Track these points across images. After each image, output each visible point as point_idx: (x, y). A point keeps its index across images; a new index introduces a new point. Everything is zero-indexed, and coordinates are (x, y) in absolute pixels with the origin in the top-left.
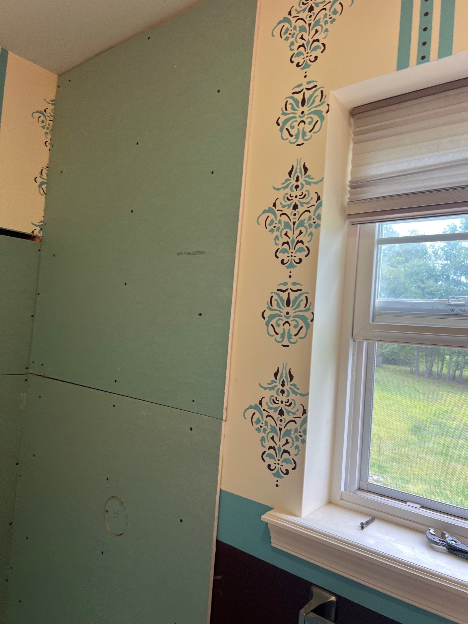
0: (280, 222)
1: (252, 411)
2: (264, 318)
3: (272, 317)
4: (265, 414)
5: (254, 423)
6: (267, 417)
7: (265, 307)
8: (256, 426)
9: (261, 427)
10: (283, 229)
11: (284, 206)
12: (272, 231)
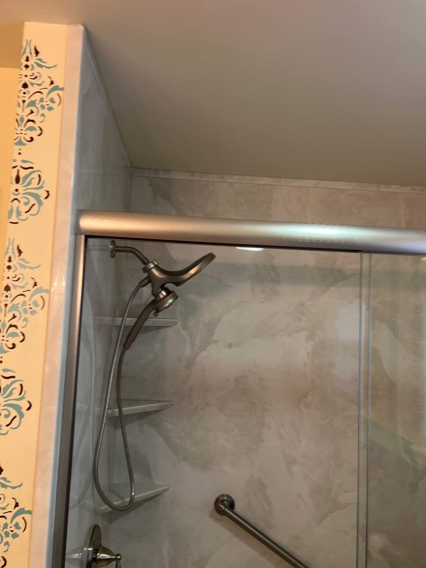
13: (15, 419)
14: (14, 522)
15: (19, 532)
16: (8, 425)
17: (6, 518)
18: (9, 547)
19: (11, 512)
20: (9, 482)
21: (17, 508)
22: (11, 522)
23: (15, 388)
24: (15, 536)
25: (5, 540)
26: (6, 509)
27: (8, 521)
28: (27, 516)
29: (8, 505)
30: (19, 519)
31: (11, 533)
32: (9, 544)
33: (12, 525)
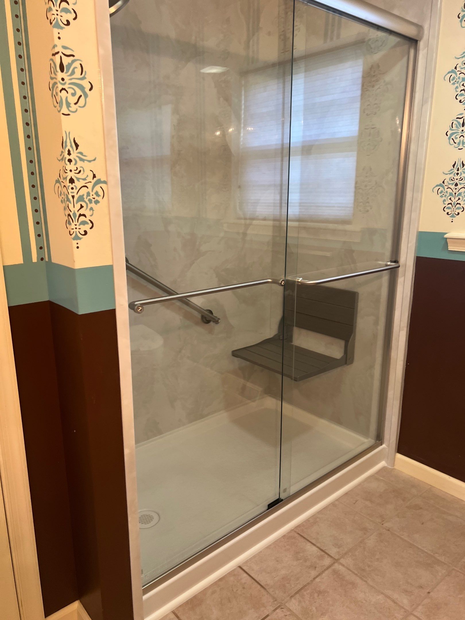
0: (459, 78)
1: (438, 188)
2: (447, 135)
3: (452, 134)
4: (446, 187)
5: (438, 193)
6: (447, 188)
7: (448, 129)
8: (440, 195)
9: (443, 194)
10: (461, 82)
11: (462, 68)
12: (454, 84)
13: (81, 98)
14: (94, 191)
15: (99, 199)
16: (76, 104)
17: (88, 188)
18: (94, 211)
19: (91, 182)
20: (85, 156)
21: (95, 179)
22: (92, 191)
23: (75, 68)
24: (97, 202)
25: (90, 206)
26: (86, 180)
27: (90, 190)
28: (104, 186)
29: (87, 176)
30: (98, 188)
31: (93, 200)
32: (94, 209)
33: (93, 193)
